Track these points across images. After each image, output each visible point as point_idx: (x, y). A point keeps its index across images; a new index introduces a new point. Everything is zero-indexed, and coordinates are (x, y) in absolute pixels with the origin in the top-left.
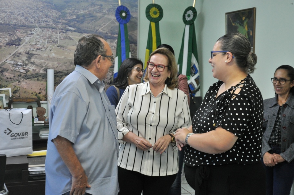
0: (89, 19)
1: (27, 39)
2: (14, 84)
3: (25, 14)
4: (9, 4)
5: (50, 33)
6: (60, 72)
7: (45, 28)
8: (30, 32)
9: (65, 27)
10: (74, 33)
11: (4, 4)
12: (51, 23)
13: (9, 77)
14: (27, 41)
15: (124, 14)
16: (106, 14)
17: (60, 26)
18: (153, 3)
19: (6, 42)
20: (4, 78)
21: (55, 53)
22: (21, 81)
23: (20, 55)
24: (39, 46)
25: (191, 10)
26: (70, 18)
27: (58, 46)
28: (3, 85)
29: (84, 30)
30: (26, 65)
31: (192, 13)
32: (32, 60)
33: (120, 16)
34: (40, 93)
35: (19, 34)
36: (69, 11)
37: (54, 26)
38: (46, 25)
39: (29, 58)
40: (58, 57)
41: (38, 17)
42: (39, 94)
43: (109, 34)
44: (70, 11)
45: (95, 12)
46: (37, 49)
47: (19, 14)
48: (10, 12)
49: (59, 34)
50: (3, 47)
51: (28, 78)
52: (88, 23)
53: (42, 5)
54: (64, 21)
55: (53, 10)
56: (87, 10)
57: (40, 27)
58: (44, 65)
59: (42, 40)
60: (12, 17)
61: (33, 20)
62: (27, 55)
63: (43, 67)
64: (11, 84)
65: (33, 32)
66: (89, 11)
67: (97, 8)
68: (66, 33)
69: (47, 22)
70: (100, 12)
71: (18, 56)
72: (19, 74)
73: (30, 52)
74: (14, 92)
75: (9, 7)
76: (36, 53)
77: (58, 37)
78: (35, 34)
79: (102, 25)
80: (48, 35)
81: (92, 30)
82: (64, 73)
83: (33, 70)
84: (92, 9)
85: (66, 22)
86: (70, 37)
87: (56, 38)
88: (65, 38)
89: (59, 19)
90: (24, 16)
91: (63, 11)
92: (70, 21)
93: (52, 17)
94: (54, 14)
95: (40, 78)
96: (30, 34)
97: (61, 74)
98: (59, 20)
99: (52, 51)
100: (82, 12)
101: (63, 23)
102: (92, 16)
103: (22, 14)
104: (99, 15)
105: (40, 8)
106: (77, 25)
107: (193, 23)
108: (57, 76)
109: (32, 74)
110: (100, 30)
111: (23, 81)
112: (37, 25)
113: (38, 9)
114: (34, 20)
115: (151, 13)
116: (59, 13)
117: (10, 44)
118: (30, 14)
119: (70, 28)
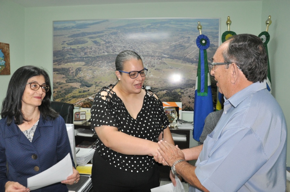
0: (179, 48)
3: (133, 47)
4: (123, 41)
5: (150, 60)
6: (156, 88)
7: (146, 56)
9: (161, 55)
10: (168, 59)
11: (120, 41)
12: (151, 53)
15: (204, 42)
16: (193, 44)
17: (157, 54)
18: (229, 31)
21: (153, 74)
25: (264, 35)
26: (164, 48)
27: (155, 69)
29: (175, 57)
31: (265, 37)
33: (200, 43)
37: (153, 54)
38: (148, 54)
40: (155, 77)
41: (142, 49)
43: (195, 60)
44: (165, 43)
45: (184, 43)
48: (123, 47)
49: (156, 60)
52: (179, 52)
54: (160, 50)
56: (178, 42)
57: (143, 56)
66: (179, 42)
67: (186, 39)
68: (161, 59)
69: (148, 52)
70: (188, 42)
75: (123, 43)
77: (156, 63)
79: (189, 52)
80: (148, 61)
81: (181, 56)
82: (160, 89)
84: (182, 40)
85: (162, 51)
86: (164, 62)
87: (154, 63)
88: (161, 63)
89: (157, 49)
91: (160, 43)
92: (164, 50)
93: (151, 48)
94: (153, 46)
97: (157, 90)
99: (151, 73)
100: (174, 43)
101: (160, 52)
102: (182, 46)
103: (131, 47)
104: (187, 45)
105: (143, 43)
106: (170, 53)
107: (266, 46)
110: (188, 56)
112: (141, 54)
114: (139, 51)
115: (226, 39)
116: (157, 45)
119: (164, 55)
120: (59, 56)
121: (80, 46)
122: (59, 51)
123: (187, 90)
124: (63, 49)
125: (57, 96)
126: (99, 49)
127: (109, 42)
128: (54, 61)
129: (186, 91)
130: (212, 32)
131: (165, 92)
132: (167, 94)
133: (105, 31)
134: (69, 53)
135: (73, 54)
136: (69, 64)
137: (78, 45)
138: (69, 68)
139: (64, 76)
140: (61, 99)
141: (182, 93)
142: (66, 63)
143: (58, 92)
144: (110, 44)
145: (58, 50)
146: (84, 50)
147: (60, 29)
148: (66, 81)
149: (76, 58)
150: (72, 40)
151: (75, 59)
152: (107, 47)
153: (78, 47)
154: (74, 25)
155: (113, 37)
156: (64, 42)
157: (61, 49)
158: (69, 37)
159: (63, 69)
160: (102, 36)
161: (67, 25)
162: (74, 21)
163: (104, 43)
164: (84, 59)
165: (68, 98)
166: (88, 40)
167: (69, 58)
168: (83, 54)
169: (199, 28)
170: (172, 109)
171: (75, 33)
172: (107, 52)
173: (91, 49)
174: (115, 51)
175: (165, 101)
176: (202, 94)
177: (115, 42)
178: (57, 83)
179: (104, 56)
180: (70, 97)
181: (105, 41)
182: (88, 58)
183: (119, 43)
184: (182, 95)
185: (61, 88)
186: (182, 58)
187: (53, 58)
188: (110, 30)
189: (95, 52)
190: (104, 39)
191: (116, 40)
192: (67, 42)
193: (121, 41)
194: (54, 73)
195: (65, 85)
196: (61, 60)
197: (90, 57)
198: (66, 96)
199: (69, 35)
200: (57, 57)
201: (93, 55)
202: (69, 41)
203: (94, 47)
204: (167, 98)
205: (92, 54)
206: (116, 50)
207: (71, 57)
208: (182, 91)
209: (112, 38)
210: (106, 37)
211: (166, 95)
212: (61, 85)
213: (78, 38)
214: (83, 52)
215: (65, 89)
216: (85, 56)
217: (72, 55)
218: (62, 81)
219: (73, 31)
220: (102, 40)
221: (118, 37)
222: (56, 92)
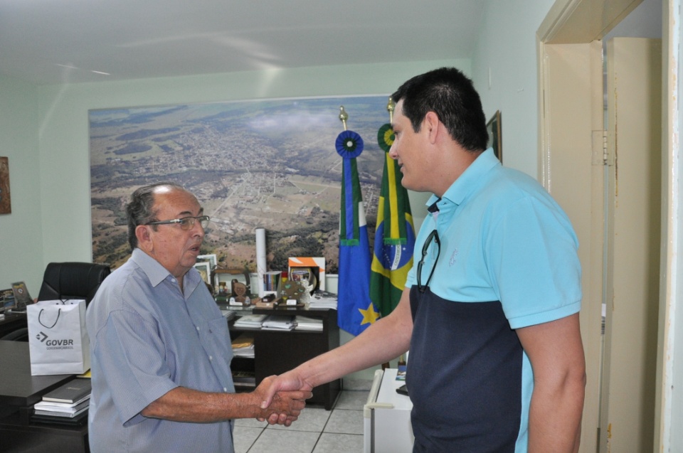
0: (317, 155)
1: (235, 188)
2: (220, 249)
3: (233, 155)
4: (215, 145)
5: (263, 178)
6: (277, 232)
7: (257, 171)
8: (238, 179)
9: (284, 169)
10: (296, 176)
12: (265, 165)
13: (214, 240)
14: (235, 190)
15: (350, 144)
17: (276, 167)
18: (387, 123)
19: (210, 194)
20: (209, 241)
21: (270, 206)
22: (228, 245)
23: (227, 211)
24: (250, 197)
26: (289, 156)
27: (274, 196)
28: (208, 250)
29: (309, 172)
30: (234, 223)
32: (241, 216)
33: (343, 147)
34: (251, 262)
35: (225, 182)
36: (288, 146)
37: (268, 168)
38: (259, 167)
39: (238, 214)
40: (275, 211)
41: (248, 158)
42: (251, 264)
44: (291, 146)
45: (325, 144)
46: (248, 201)
47: (226, 157)
48: (215, 155)
49: (275, 179)
50: (207, 201)
51: (236, 242)
52: (316, 161)
53: (254, 142)
54: (282, 160)
55: (268, 147)
56: (314, 142)
57: (252, 172)
58: (256, 224)
59: (254, 188)
60: (218, 160)
61: (242, 163)
62: (235, 210)
63: (254, 225)
64: (217, 249)
65: (242, 179)
66: (316, 144)
68: (285, 177)
69: (259, 163)
71: (224, 212)
72: (226, 235)
73: (239, 207)
74: (221, 260)
76: (246, 207)
77: (274, 184)
78: (245, 181)
79: (335, 162)
80: (260, 182)
81: (320, 170)
82: (283, 234)
83: (242, 230)
84: (321, 140)
85: (285, 161)
86: (290, 182)
87: (272, 185)
88: (284, 184)
89: (276, 158)
90: (231, 158)
91: (280, 147)
92: (290, 160)
93: (266, 157)
94: (269, 152)
95: (251, 241)
96: (238, 182)
97: (278, 235)
98: (275, 160)
99: (266, 204)
100: (306, 146)
101: (281, 163)
103: (230, 155)
105: (251, 146)
106: (300, 165)
108: (274, 238)
109: (242, 236)
110: (333, 169)
111: (231, 245)
112: (247, 168)
113: (248, 147)
114: (244, 162)
115: (386, 139)
116: (275, 150)
117: (215, 196)
118: (239, 155)
119: (290, 170)
120: (102, 174)
121: (138, 155)
122: (101, 166)
123: (334, 233)
124: (107, 163)
125: (99, 251)
126: (171, 160)
127: (189, 148)
128: (93, 185)
129: (333, 236)
130: (377, 122)
131: (293, 238)
132: (297, 243)
133: (182, 126)
134: (119, 169)
135: (126, 170)
136: (119, 189)
137: (134, 155)
138: (119, 198)
139: (111, 212)
140: (107, 256)
141: (326, 240)
142: (115, 187)
143: (100, 242)
144: (191, 150)
145: (99, 164)
146: (145, 163)
147: (102, 125)
148: (115, 222)
149: (130, 178)
150: (123, 144)
151: (130, 180)
152: (187, 157)
153: (134, 157)
154: (124, 116)
155: (196, 137)
156: (110, 148)
157: (104, 162)
158: (117, 139)
159: (110, 200)
160: (177, 136)
161: (113, 117)
162: (125, 110)
163: (179, 148)
164: (146, 179)
165: (119, 254)
166: (153, 144)
167: (118, 178)
168: (144, 171)
169: (341, 119)
170: (305, 272)
171: (128, 131)
172: (187, 166)
173: (158, 161)
174: (202, 164)
175: (294, 256)
176: (349, 242)
177: (200, 146)
178: (99, 226)
179: (182, 173)
180: (124, 252)
181: (182, 145)
182: (153, 179)
183: (207, 149)
184: (325, 244)
185: (107, 235)
186: (323, 172)
187: (91, 180)
188: (191, 123)
189: (165, 166)
190: (181, 142)
191: (201, 144)
192: (115, 149)
193: (210, 144)
194: (93, 207)
195: (113, 229)
196: (104, 184)
197: (156, 176)
198: (116, 251)
199: (118, 135)
200: (97, 178)
201: (161, 171)
202: (118, 146)
203: (164, 157)
204: (298, 250)
205: (159, 170)
206: (203, 162)
207: (122, 177)
208: (325, 236)
209: (194, 140)
210: (183, 137)
211: (295, 244)
212: (107, 230)
213: (135, 141)
214: (143, 166)
215: (113, 237)
216: (147, 175)
217: (124, 173)
218: (108, 222)
219: (124, 128)
220: (177, 145)
221: (206, 137)
222: (98, 243)
